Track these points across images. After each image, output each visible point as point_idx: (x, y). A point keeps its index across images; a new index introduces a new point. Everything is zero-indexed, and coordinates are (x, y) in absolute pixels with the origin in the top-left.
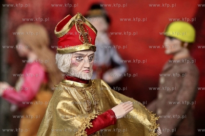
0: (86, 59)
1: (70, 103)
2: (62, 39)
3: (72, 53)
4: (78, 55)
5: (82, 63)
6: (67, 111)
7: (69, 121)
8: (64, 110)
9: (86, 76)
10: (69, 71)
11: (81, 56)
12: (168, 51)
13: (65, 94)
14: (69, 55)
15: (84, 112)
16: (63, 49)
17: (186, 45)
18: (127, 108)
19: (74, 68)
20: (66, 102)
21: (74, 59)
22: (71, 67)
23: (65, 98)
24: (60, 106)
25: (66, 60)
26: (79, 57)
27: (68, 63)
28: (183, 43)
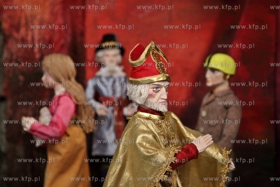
0: (163, 90)
1: (150, 136)
2: (139, 69)
3: (149, 83)
4: (156, 86)
5: (158, 94)
6: (147, 145)
7: (153, 156)
8: (144, 144)
9: (163, 108)
10: (145, 103)
11: (158, 87)
12: (209, 84)
13: (143, 127)
14: (146, 85)
15: (163, 146)
16: (139, 80)
17: (228, 77)
18: (207, 142)
19: (151, 100)
20: (146, 135)
21: (151, 90)
22: (147, 98)
23: (144, 132)
24: (139, 139)
25: (143, 91)
26: (157, 88)
27: (145, 95)
28: (225, 75)
